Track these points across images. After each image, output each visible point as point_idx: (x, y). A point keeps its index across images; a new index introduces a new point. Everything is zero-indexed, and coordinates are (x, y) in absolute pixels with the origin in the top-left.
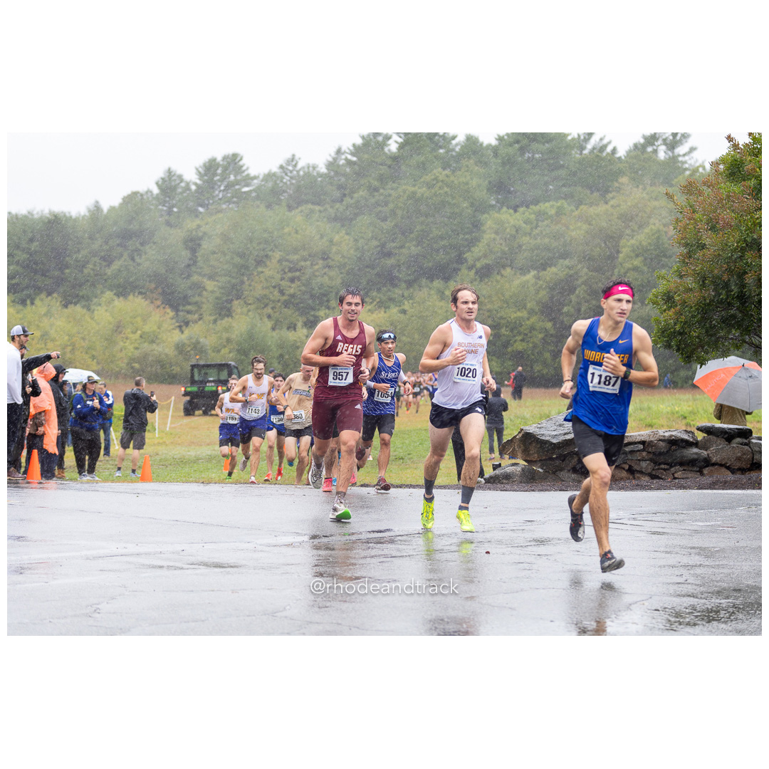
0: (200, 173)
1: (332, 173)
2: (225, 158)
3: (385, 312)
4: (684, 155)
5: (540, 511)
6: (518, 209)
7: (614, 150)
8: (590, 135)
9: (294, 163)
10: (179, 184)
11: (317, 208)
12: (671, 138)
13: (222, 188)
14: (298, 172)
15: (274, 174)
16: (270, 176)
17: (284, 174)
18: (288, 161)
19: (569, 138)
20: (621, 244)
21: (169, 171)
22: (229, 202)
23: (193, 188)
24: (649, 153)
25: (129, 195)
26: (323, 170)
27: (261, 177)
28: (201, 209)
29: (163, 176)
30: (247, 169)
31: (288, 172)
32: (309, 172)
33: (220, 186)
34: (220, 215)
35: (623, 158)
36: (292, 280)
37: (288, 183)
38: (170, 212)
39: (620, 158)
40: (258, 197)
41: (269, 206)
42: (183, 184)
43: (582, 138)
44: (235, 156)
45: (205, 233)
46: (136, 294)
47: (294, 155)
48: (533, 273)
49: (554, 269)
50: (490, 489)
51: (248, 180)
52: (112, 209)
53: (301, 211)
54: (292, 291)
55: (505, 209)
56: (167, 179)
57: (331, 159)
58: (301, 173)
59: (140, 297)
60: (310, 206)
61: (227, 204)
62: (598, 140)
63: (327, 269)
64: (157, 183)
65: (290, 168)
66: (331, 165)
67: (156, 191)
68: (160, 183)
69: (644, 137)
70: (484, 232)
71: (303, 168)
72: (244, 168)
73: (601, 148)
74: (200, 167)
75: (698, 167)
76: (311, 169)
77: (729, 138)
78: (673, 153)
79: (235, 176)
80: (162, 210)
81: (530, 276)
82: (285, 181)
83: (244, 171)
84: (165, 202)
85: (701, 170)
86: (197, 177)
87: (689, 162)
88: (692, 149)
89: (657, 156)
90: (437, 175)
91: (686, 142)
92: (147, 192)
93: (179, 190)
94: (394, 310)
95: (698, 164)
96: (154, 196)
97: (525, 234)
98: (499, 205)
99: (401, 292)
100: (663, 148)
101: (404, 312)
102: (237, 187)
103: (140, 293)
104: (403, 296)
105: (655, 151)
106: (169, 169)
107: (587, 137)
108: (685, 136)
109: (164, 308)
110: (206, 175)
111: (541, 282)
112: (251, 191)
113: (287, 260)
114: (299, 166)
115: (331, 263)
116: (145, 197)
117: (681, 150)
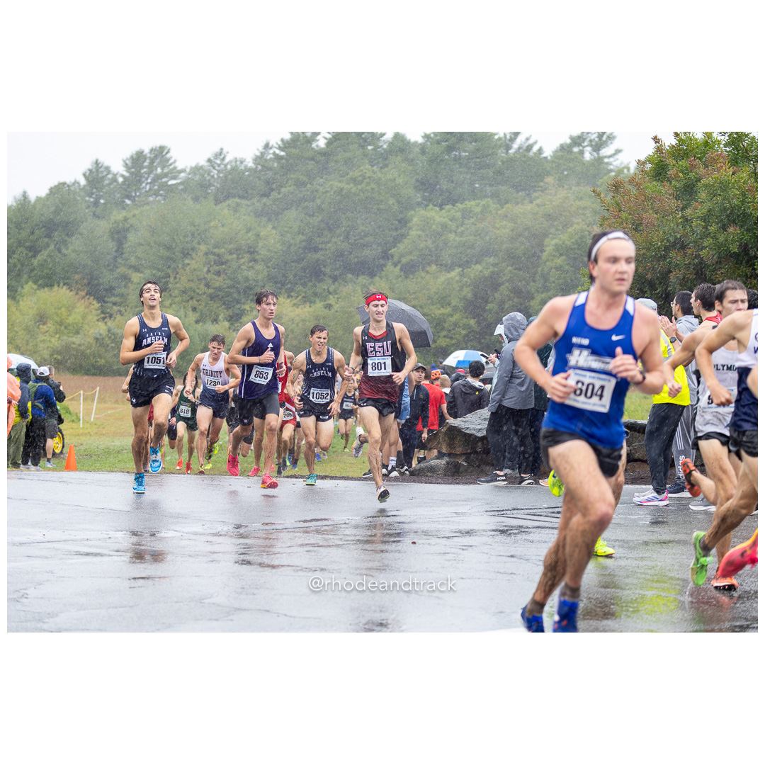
0: (126, 164)
1: (260, 167)
2: (152, 150)
3: (310, 307)
4: (610, 157)
5: (465, 503)
6: (444, 206)
7: (540, 151)
8: (516, 134)
9: (222, 157)
10: (107, 175)
11: (244, 202)
12: (597, 139)
13: (149, 181)
14: (226, 165)
15: (202, 167)
16: (197, 170)
17: (211, 168)
18: (216, 155)
19: (496, 137)
20: (545, 244)
21: (97, 163)
22: (156, 194)
23: (121, 180)
24: (575, 153)
25: (55, 186)
26: (251, 164)
27: (188, 170)
28: (128, 202)
29: (90, 167)
30: (175, 162)
31: (215, 165)
32: (237, 166)
33: (147, 179)
34: (147, 207)
35: (549, 158)
36: (218, 273)
37: (216, 176)
38: (96, 204)
39: (546, 158)
40: (185, 190)
41: (196, 199)
42: (110, 176)
43: (508, 137)
44: (162, 148)
45: (131, 226)
46: (62, 284)
47: (222, 149)
48: (458, 270)
49: (479, 267)
50: (414, 481)
51: (174, 173)
52: (39, 199)
53: (229, 205)
54: (217, 284)
55: (431, 206)
56: (94, 170)
57: (259, 154)
58: (229, 167)
59: (65, 287)
60: (237, 200)
61: (154, 196)
62: (523, 140)
63: (253, 263)
64: (84, 175)
65: (218, 162)
66: (259, 159)
67: (83, 182)
68: (87, 174)
69: (572, 138)
70: (410, 228)
71: (231, 162)
72: (171, 161)
73: (528, 146)
74: (127, 159)
75: (624, 168)
76: (238, 163)
77: (656, 139)
78: (598, 154)
79: (162, 169)
80: (89, 201)
81: (454, 274)
82: (212, 174)
83: (171, 165)
84: (93, 194)
85: (625, 171)
86: (125, 169)
87: (615, 163)
88: (618, 151)
89: (583, 157)
90: (365, 171)
91: (611, 143)
92: (74, 184)
93: (107, 182)
94: (319, 305)
95: (623, 166)
96: (82, 187)
97: (451, 232)
98: (425, 202)
99: (326, 287)
100: (589, 149)
101: (329, 306)
102: (164, 180)
103: (64, 284)
104: (328, 291)
105: (582, 152)
106: (97, 161)
107: (513, 136)
108: (611, 138)
109: (89, 299)
110: (133, 167)
111: (465, 279)
112: (178, 184)
113: (214, 254)
114: (227, 160)
115: (257, 257)
116: (72, 188)
117: (605, 152)
